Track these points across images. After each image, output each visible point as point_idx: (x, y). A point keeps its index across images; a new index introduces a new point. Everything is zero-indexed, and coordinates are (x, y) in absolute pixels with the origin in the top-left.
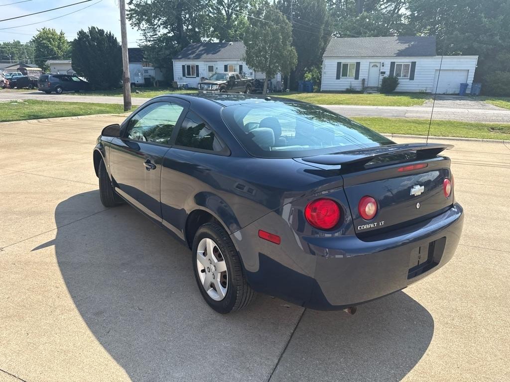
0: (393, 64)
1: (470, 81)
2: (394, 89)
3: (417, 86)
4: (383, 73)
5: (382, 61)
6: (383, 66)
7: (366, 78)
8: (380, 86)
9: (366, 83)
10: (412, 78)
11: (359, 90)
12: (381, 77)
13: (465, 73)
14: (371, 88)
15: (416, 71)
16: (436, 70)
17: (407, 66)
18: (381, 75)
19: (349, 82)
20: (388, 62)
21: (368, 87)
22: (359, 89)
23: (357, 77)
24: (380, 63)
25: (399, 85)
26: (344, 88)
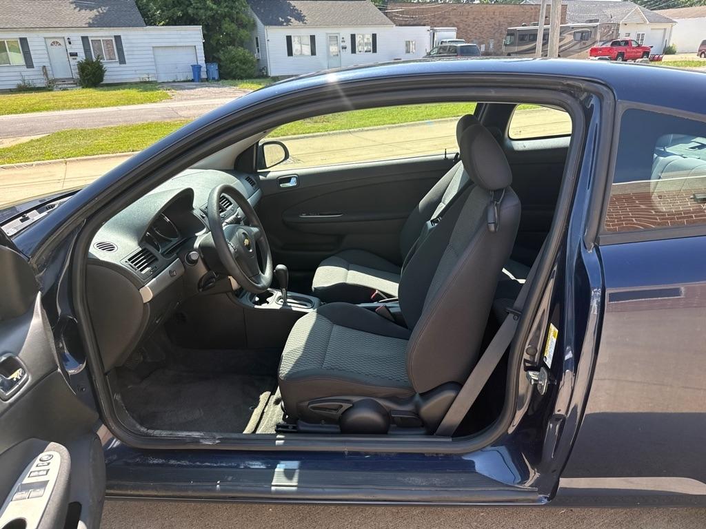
0: (85, 39)
1: (201, 61)
2: (102, 80)
3: (133, 72)
4: (74, 55)
5: (66, 35)
6: (70, 43)
7: (47, 64)
8: (77, 76)
9: (50, 73)
10: (122, 61)
11: (44, 86)
12: (74, 62)
13: (191, 51)
14: (63, 80)
15: (125, 49)
16: (153, 47)
17: (108, 42)
18: (71, 58)
19: (18, 74)
20: (76, 37)
21: (56, 80)
22: (41, 83)
23: (29, 63)
24: (64, 38)
25: (106, 73)
26: (13, 84)
